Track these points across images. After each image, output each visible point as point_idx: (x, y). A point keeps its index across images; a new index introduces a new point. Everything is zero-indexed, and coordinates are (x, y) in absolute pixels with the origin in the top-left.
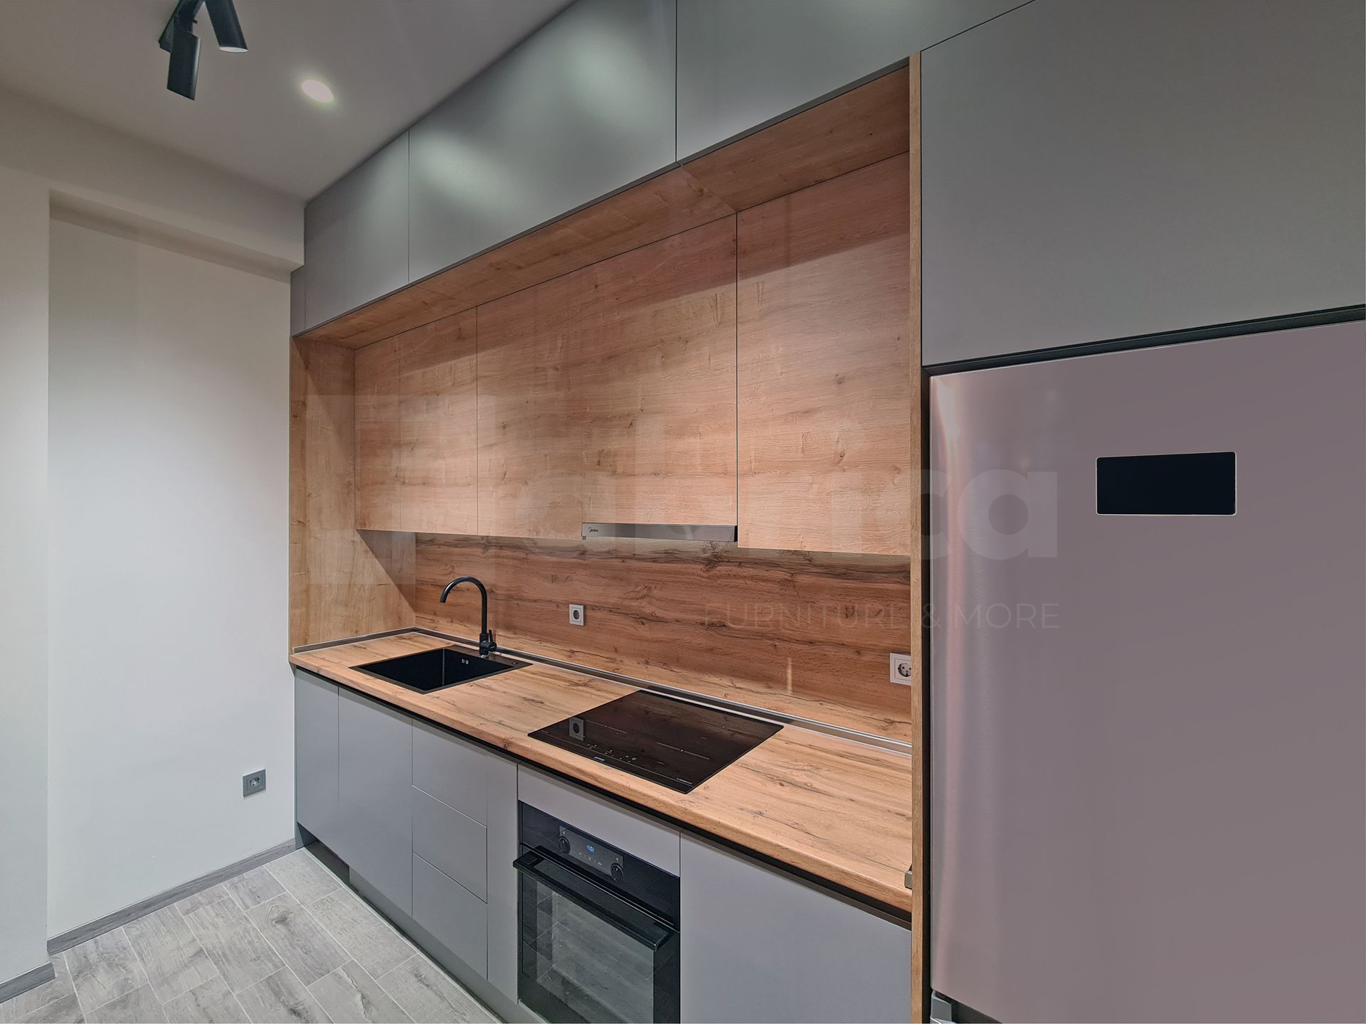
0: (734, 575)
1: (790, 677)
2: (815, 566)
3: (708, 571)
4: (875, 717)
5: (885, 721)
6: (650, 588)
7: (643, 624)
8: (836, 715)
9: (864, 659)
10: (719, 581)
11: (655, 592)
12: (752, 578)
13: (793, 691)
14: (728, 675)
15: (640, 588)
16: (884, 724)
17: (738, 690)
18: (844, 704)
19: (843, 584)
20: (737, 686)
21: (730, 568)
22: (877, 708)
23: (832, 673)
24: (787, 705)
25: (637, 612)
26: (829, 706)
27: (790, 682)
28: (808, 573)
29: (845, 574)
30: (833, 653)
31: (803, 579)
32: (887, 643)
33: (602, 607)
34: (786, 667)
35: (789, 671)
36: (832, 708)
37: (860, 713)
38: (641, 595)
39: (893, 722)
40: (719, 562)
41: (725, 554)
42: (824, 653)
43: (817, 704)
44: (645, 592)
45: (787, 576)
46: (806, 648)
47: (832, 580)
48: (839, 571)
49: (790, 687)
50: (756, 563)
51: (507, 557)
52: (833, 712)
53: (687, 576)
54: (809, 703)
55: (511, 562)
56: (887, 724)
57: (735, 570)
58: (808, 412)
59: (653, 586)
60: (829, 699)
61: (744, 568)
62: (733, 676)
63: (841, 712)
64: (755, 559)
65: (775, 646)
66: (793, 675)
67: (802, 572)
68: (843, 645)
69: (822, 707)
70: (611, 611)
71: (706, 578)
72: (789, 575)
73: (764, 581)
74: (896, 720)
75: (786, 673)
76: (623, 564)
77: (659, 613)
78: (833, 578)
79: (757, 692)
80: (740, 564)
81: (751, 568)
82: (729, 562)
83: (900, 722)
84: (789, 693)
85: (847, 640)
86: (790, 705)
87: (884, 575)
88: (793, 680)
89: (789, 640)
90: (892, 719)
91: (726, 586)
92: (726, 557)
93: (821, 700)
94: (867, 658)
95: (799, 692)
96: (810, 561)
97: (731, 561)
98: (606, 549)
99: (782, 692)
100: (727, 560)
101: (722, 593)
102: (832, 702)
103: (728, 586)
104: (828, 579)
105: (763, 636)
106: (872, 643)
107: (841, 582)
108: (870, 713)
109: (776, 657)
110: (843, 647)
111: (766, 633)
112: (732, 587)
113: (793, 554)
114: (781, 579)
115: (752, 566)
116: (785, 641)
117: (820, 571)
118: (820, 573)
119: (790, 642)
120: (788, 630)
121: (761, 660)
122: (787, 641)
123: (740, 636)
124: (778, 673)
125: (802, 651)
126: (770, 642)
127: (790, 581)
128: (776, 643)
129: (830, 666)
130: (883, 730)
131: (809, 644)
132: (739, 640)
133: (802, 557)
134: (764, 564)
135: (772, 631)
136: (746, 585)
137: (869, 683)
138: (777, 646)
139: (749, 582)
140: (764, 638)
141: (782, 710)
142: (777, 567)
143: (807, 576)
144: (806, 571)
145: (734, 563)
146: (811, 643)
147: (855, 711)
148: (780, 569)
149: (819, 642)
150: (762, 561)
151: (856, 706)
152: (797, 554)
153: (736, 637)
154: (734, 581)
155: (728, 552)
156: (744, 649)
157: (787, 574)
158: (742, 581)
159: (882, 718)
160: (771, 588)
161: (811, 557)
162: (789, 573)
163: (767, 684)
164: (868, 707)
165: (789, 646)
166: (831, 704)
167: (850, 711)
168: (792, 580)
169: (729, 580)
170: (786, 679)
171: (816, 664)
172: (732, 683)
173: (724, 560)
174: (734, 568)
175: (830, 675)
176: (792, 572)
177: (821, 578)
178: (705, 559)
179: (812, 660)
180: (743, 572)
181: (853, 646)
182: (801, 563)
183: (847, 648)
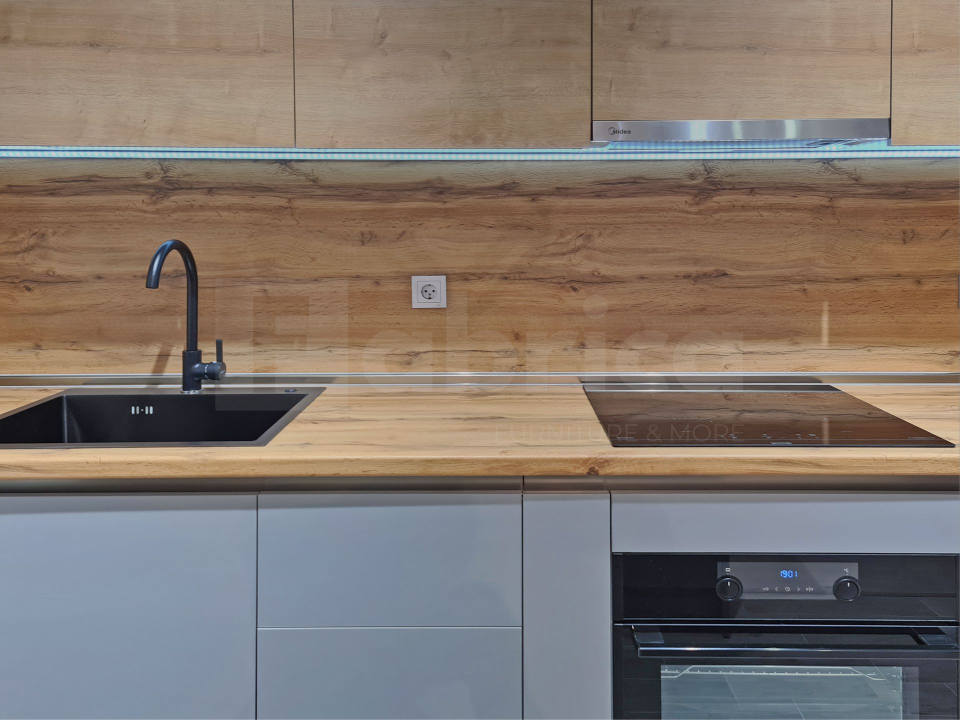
0: (743, 206)
1: (825, 325)
2: (864, 186)
3: (697, 204)
4: (938, 351)
5: (950, 354)
6: (589, 237)
7: (575, 290)
8: (888, 360)
9: (925, 288)
10: (717, 216)
11: (598, 242)
12: (771, 208)
13: (830, 342)
14: (731, 339)
15: (569, 237)
16: (948, 358)
17: (744, 356)
19: (900, 205)
20: (745, 350)
21: (734, 197)
22: (940, 342)
23: (884, 311)
24: (820, 361)
25: (565, 274)
26: (880, 351)
27: (825, 331)
28: (854, 196)
29: (904, 193)
30: (885, 288)
31: (844, 203)
32: (953, 266)
33: (487, 274)
34: (819, 314)
35: (825, 319)
36: (884, 352)
37: (919, 351)
38: (572, 246)
39: (957, 354)
40: (719, 189)
41: (729, 179)
42: (873, 289)
43: (864, 352)
44: (579, 242)
45: (825, 202)
46: (850, 287)
47: (886, 201)
48: (896, 190)
49: (825, 338)
50: (777, 188)
52: (885, 357)
53: (661, 214)
54: (852, 353)
56: (952, 357)
57: (743, 199)
59: (596, 232)
60: (879, 343)
61: (758, 196)
62: (737, 339)
63: (896, 354)
64: (775, 183)
65: (804, 290)
66: (831, 322)
67: (845, 195)
68: (899, 276)
69: (870, 353)
70: (506, 278)
71: (696, 213)
72: (827, 200)
73: (789, 210)
75: (820, 321)
76: (534, 204)
77: (607, 270)
78: (887, 198)
79: (777, 353)
80: (752, 191)
81: (770, 194)
82: (733, 189)
84: (825, 345)
85: (904, 269)
86: (826, 361)
88: (830, 329)
89: (827, 280)
90: (958, 350)
91: (729, 221)
92: (730, 183)
93: (869, 346)
94: (930, 286)
95: (838, 342)
96: (857, 180)
97: (738, 187)
98: (497, 183)
99: (814, 346)
100: (731, 187)
101: (722, 231)
102: (884, 345)
103: (732, 221)
104: (881, 201)
105: (787, 280)
106: (935, 268)
107: (898, 203)
108: (932, 349)
109: (806, 304)
110: (899, 278)
111: (792, 276)
112: (738, 222)
113: (833, 173)
114: (816, 205)
115: (771, 192)
116: (819, 282)
117: (871, 191)
118: (871, 194)
119: (826, 282)
120: (823, 268)
121: (783, 312)
122: (821, 282)
123: (750, 285)
124: (809, 324)
125: (842, 291)
126: (797, 287)
127: (828, 207)
128: (806, 286)
129: (882, 304)
130: (947, 364)
131: (854, 281)
132: (748, 291)
133: (846, 176)
134: (790, 188)
135: (799, 272)
136: (760, 218)
137: (931, 315)
138: (808, 291)
139: (765, 214)
140: (788, 282)
141: (814, 368)
142: (809, 191)
143: (852, 199)
144: (851, 193)
145: (743, 191)
146: (856, 279)
147: (913, 349)
148: (813, 193)
149: (867, 277)
150: (787, 185)
151: (914, 345)
152: (838, 173)
153: (745, 287)
154: (742, 214)
155: (734, 175)
156: (756, 301)
157: (825, 198)
158: (755, 213)
159: (946, 351)
160: (799, 218)
161: (858, 175)
162: (827, 197)
163: (792, 339)
164: (929, 342)
165: (826, 288)
166: (882, 349)
167: (906, 352)
168: (830, 205)
169: (733, 214)
170: (820, 329)
171: (863, 304)
172: (737, 348)
173: (726, 187)
174: (741, 196)
175: (881, 314)
176: (831, 195)
177: (871, 201)
178: (693, 187)
179: (857, 300)
180: (756, 201)
181: (912, 276)
182: (843, 184)
183: (904, 279)
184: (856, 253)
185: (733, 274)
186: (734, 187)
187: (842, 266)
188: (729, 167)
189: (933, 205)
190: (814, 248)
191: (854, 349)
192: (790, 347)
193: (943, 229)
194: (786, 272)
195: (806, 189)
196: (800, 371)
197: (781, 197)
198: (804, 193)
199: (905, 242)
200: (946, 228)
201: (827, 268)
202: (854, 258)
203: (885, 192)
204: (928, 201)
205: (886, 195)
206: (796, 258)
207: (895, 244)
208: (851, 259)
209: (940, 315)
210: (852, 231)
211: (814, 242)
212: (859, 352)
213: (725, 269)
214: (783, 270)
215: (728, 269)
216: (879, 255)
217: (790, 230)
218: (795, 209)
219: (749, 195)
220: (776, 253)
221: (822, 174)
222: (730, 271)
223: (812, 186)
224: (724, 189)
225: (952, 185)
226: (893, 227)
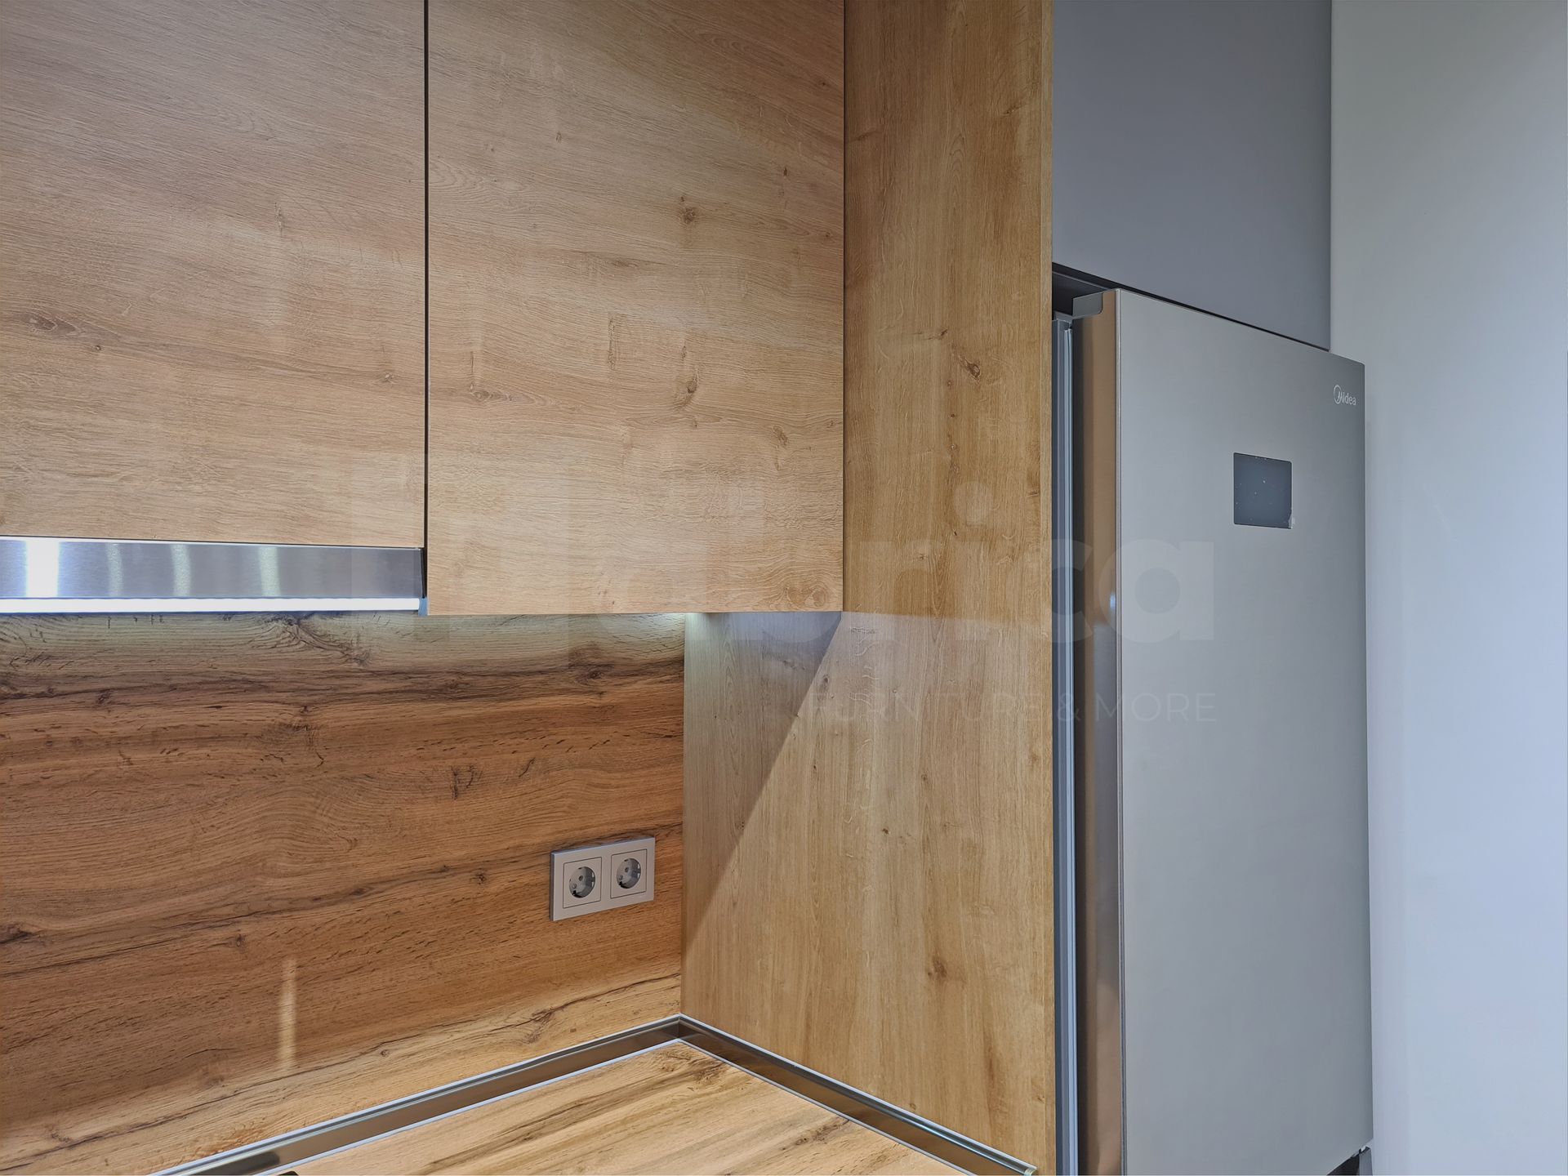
0: (76, 741)
1: (287, 1018)
4: (514, 1020)
5: (535, 1018)
8: (422, 1064)
9: (493, 888)
12: (154, 739)
13: (298, 1055)
14: (31, 1115)
16: (532, 1028)
17: (75, 1153)
18: (445, 1025)
19: (447, 713)
20: (78, 1134)
21: (51, 716)
22: (519, 998)
23: (414, 955)
24: (274, 1109)
26: (405, 1048)
27: (287, 1032)
28: (355, 697)
29: (454, 686)
30: (419, 900)
31: (332, 716)
32: (543, 834)
34: (274, 994)
35: (288, 1000)
36: (414, 1048)
37: (482, 1026)
39: (547, 1015)
41: (35, 669)
42: (395, 907)
43: (373, 1059)
45: (291, 716)
46: (347, 909)
47: (421, 705)
48: (438, 682)
49: (287, 1050)
50: (173, 688)
52: (414, 1059)
54: (347, 1068)
56: (537, 1025)
57: (78, 719)
58: (622, 263)
60: (402, 1030)
61: (118, 711)
62: (56, 1110)
63: (437, 1048)
64: (167, 676)
65: (240, 939)
66: (300, 1005)
67: (338, 697)
68: (445, 869)
69: (387, 1059)
72: (295, 710)
74: (555, 1006)
75: (275, 1010)
78: (423, 700)
79: (167, 1120)
80: (104, 698)
81: (154, 704)
82: (51, 694)
83: (562, 1008)
85: (455, 854)
86: (290, 1105)
87: (541, 678)
88: (299, 1023)
89: (293, 906)
90: (548, 1007)
91: (35, 785)
92: (38, 679)
93: (380, 1045)
94: (501, 882)
95: (315, 1051)
96: (362, 662)
97: (60, 689)
99: (261, 1076)
100: (42, 689)
101: (13, 815)
102: (412, 1034)
103: (45, 782)
104: (411, 706)
105: (195, 921)
106: (511, 843)
107: (444, 709)
108: (505, 1017)
109: (244, 973)
110: (444, 874)
111: (207, 910)
112: (64, 785)
113: (310, 646)
114: (269, 725)
115: (155, 698)
116: (274, 913)
117: (390, 686)
118: (391, 692)
119: (290, 910)
120: (285, 876)
121: (184, 1007)
122: (280, 912)
123: (96, 953)
124: (248, 1022)
125: (328, 927)
126: (219, 934)
127: (298, 728)
128: (245, 929)
129: (410, 939)
130: (530, 1042)
131: (355, 897)
132: (89, 969)
133: (339, 654)
134: (206, 687)
135: (227, 897)
136: (125, 768)
137: (502, 945)
138: (248, 939)
139: (140, 756)
140: (200, 926)
141: (259, 1131)
142: (253, 690)
143: (351, 706)
144: (349, 691)
145: (77, 698)
146: (359, 892)
147: (468, 1028)
148: (265, 696)
149: (382, 882)
150: (199, 679)
151: (471, 1016)
152: (321, 645)
153: (78, 962)
154: (73, 761)
155: (49, 657)
156: (111, 993)
157: (291, 707)
158: (112, 757)
159: (526, 1013)
160: (229, 761)
161: (363, 650)
162: (297, 704)
163: (206, 1073)
164: (499, 1004)
165: (288, 924)
166: (410, 1041)
167: (457, 1036)
168: (303, 723)
169: (49, 763)
170: (277, 1029)
171: (371, 948)
172: (53, 1137)
173: (27, 690)
174: (73, 714)
175: (410, 962)
176: (305, 699)
177: (391, 707)
179: (360, 940)
180: (115, 724)
181: (467, 866)
182: (332, 671)
183: (453, 875)
184: (358, 831)
185: (44, 931)
186: (50, 691)
187: (328, 865)
188: (35, 634)
189: (507, 709)
190: (263, 830)
191: (352, 1059)
192: (201, 1095)
193: (524, 759)
194: (195, 901)
195: (246, 686)
196: (224, 1149)
197: (182, 709)
198: (240, 697)
199: (456, 793)
200: (530, 755)
201: (298, 874)
202: (354, 843)
203: (419, 687)
204: (501, 700)
205: (420, 692)
206: (219, 862)
207: (437, 800)
208: (348, 845)
209: (519, 941)
210: (352, 779)
211: (264, 817)
212: (362, 1063)
213: (21, 919)
214: (183, 899)
215: (30, 920)
216: (406, 829)
217: (204, 792)
218: (218, 738)
219: (95, 708)
220: (168, 856)
221: (284, 650)
222: (33, 924)
223: (260, 678)
224: (21, 696)
225: (539, 668)
226: (434, 763)
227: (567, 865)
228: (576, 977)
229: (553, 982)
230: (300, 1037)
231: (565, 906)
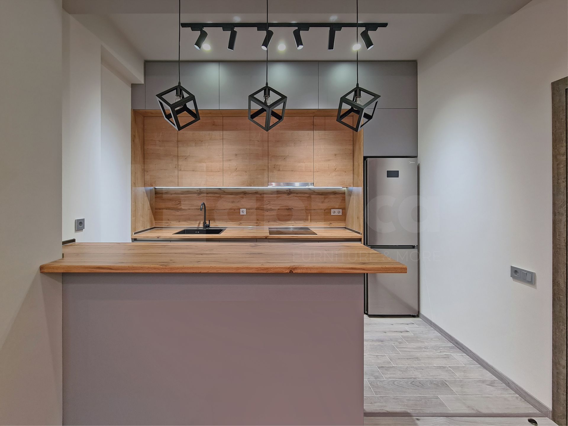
1: (309, 218)
3: (288, 196)
5: (330, 223)
7: (267, 211)
9: (325, 211)
10: (291, 198)
11: (271, 203)
13: (310, 221)
16: (329, 224)
20: (296, 223)
25: (266, 208)
26: (318, 223)
27: (309, 219)
28: (314, 195)
30: (319, 211)
31: (312, 196)
32: (330, 207)
33: (253, 208)
34: (308, 216)
35: (309, 217)
38: (267, 203)
40: (291, 193)
42: (317, 211)
43: (316, 223)
45: (309, 196)
48: (321, 193)
49: (309, 220)
51: (210, 197)
53: (282, 198)
55: (212, 198)
59: (271, 201)
63: (321, 223)
66: (310, 217)
67: (312, 194)
68: (321, 209)
70: (256, 209)
71: (288, 197)
73: (303, 197)
75: (308, 217)
76: (261, 196)
77: (273, 208)
82: (294, 193)
84: (309, 222)
94: (326, 211)
98: (255, 192)
101: (292, 201)
104: (318, 196)
106: (327, 208)
109: (306, 214)
111: (304, 209)
113: (310, 191)
114: (307, 196)
117: (317, 194)
120: (309, 207)
123: (297, 211)
124: (306, 218)
129: (318, 214)
133: (312, 191)
134: (303, 193)
139: (299, 198)
146: (314, 210)
149: (317, 209)
151: (324, 222)
156: (298, 214)
158: (297, 198)
160: (305, 199)
161: (314, 191)
163: (304, 221)
164: (326, 221)
169: (294, 198)
170: (308, 219)
171: (315, 214)
172: (294, 222)
175: (318, 216)
178: (287, 193)
184: (314, 205)
185: (294, 209)
195: (306, 193)
196: (304, 227)
204: (326, 195)
206: (304, 206)
209: (328, 216)
210: (313, 201)
211: (307, 203)
213: (292, 208)
214: (302, 208)
216: (318, 205)
217: (303, 201)
218: (304, 197)
220: (301, 205)
227: (332, 210)
228: (334, 221)
229: (332, 221)
230: (310, 220)
231: (332, 214)
